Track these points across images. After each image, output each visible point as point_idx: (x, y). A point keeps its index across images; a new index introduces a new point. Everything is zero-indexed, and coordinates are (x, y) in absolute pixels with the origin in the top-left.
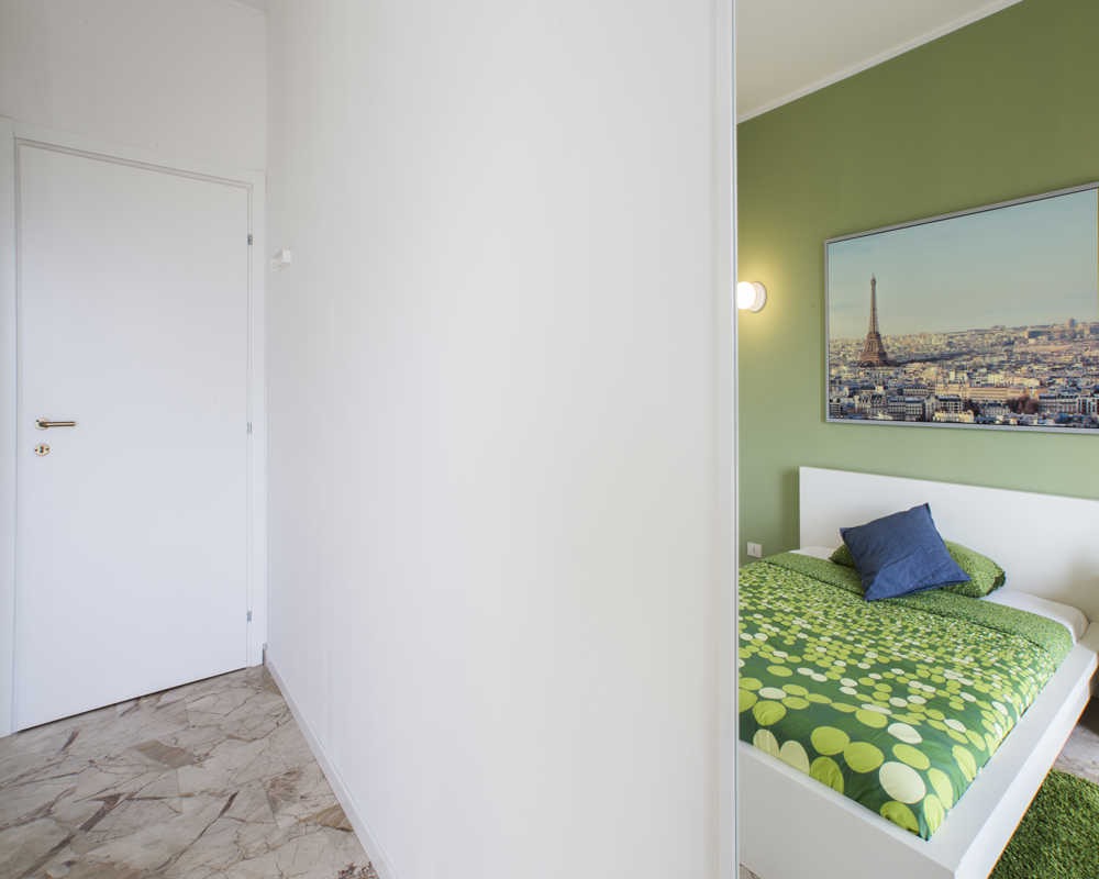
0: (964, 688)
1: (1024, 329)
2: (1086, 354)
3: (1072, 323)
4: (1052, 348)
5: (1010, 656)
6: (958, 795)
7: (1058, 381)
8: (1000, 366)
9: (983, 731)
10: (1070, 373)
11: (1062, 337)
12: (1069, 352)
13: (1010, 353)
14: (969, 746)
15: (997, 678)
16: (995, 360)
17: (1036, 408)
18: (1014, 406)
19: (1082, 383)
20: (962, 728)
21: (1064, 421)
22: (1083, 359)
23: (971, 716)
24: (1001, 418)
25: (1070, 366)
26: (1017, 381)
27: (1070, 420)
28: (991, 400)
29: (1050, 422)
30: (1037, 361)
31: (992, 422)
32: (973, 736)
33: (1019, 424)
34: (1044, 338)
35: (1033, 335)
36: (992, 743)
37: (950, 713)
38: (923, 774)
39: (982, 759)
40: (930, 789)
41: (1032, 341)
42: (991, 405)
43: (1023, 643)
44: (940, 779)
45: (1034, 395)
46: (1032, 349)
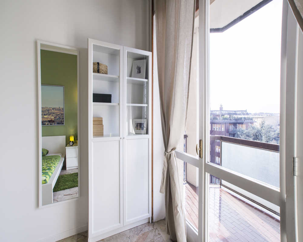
0: (47, 167)
1: (51, 108)
2: (62, 113)
3: (59, 108)
4: (56, 111)
5: (53, 161)
6: (50, 178)
7: (57, 117)
8: (47, 114)
9: (51, 170)
10: (59, 116)
11: (58, 110)
12: (59, 112)
13: (49, 112)
14: (50, 172)
15: (51, 164)
16: (46, 113)
17: (53, 122)
18: (49, 121)
19: (61, 117)
20: (48, 171)
21: (58, 123)
22: (61, 114)
23: (49, 169)
24: (47, 124)
25: (59, 115)
26: (50, 117)
27: (59, 123)
28: (45, 120)
29: (56, 124)
30: (54, 114)
31: (45, 124)
32: (50, 171)
33: (50, 124)
34: (55, 110)
35: (53, 109)
36: (53, 171)
37: (46, 170)
38: (45, 176)
39: (52, 173)
40: (46, 177)
41: (53, 110)
42: (45, 121)
43: (54, 159)
44: (47, 176)
45: (53, 119)
46: (52, 112)
